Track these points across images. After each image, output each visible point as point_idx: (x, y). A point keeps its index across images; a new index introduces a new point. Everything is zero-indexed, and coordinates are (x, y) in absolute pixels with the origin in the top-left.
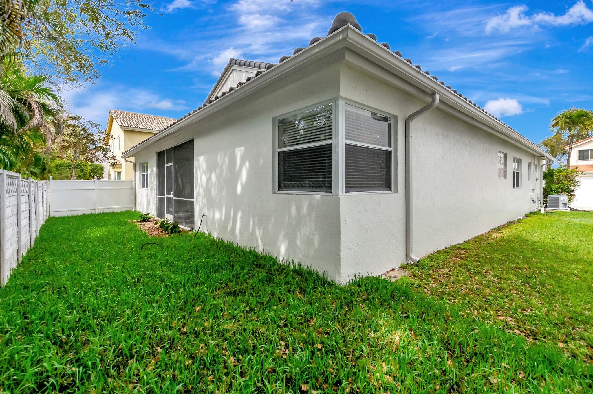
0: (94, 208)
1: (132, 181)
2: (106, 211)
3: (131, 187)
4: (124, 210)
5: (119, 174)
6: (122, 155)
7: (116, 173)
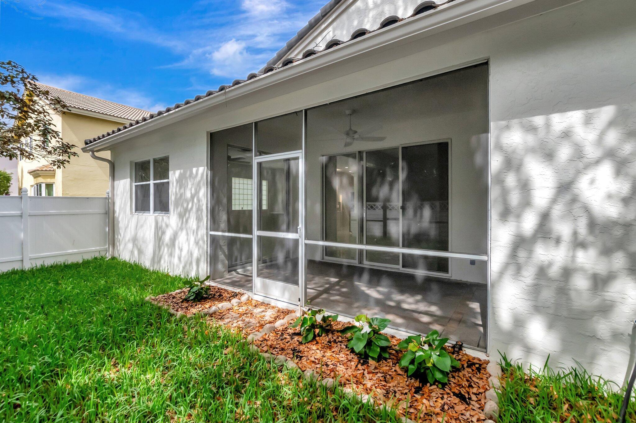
0: (19, 257)
1: (107, 199)
2: (48, 263)
3: (103, 211)
4: (88, 257)
5: (49, 187)
6: (84, 146)
7: (43, 186)
